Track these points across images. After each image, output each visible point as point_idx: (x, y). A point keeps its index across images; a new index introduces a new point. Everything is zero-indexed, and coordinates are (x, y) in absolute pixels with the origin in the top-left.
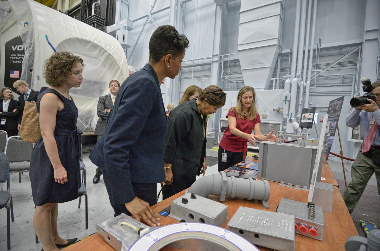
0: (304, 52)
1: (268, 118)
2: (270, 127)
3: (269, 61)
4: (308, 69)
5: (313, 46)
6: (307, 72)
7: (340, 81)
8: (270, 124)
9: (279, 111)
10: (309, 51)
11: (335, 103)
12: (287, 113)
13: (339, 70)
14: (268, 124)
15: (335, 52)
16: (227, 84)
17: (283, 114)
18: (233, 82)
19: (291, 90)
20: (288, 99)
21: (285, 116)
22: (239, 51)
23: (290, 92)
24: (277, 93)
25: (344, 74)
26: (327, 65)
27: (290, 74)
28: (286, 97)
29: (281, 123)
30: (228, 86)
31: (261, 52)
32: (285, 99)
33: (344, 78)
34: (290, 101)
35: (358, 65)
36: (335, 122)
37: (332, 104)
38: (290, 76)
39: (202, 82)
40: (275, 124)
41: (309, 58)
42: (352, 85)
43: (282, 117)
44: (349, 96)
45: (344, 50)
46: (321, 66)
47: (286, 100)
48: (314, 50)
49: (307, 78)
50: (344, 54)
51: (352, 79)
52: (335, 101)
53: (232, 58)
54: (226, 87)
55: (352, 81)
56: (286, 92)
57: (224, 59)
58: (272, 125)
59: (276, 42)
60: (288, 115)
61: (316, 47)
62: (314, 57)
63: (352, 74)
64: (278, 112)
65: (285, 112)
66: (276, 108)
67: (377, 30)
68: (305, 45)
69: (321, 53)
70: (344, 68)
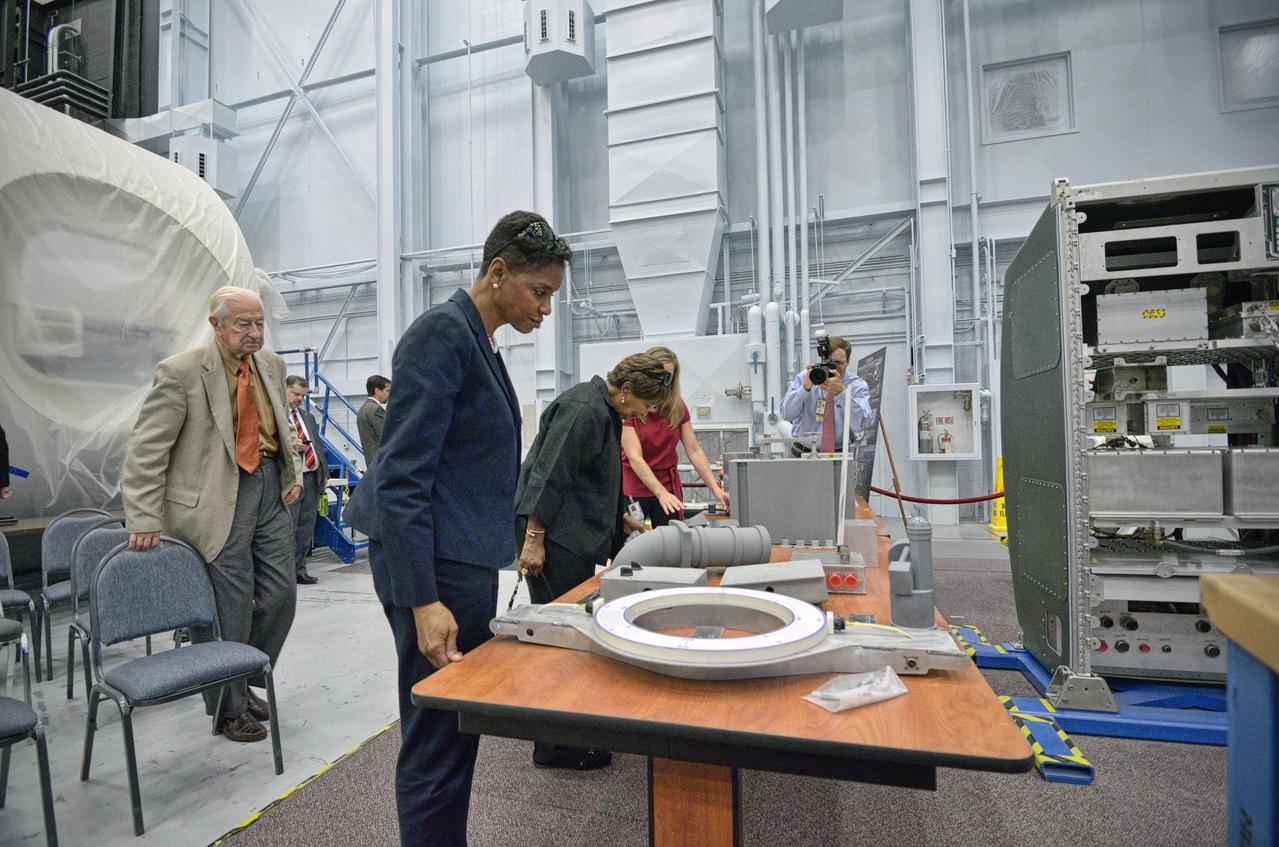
0: (786, 229)
1: (715, 417)
2: (722, 441)
3: (700, 255)
4: (799, 276)
5: (807, 217)
6: (799, 285)
7: (876, 307)
8: (722, 433)
9: (740, 395)
10: (798, 228)
11: (870, 363)
12: (762, 398)
13: (873, 278)
14: (717, 432)
15: (860, 230)
16: (584, 322)
17: (752, 403)
18: (604, 314)
19: (764, 333)
20: (761, 359)
21: (758, 407)
22: (614, 225)
23: (764, 340)
24: (728, 342)
25: (884, 289)
26: (845, 265)
27: (757, 290)
28: (755, 355)
29: (749, 426)
30: (588, 327)
31: (675, 229)
32: (752, 360)
33: (885, 299)
34: (765, 365)
35: (913, 263)
37: (862, 368)
38: (757, 295)
40: (734, 432)
41: (798, 245)
42: (904, 317)
43: (749, 411)
44: (900, 345)
45: (879, 226)
46: (835, 269)
47: (755, 364)
48: (811, 227)
49: (799, 300)
50: (881, 237)
51: (904, 299)
52: (868, 360)
53: (593, 243)
54: (585, 333)
55: (904, 307)
56: (755, 343)
58: (727, 436)
59: (712, 203)
60: (765, 403)
61: (812, 218)
62: (811, 245)
63: (903, 289)
64: (740, 397)
65: (757, 395)
66: (733, 386)
67: (943, 180)
68: (786, 213)
69: (826, 233)
70: (883, 272)
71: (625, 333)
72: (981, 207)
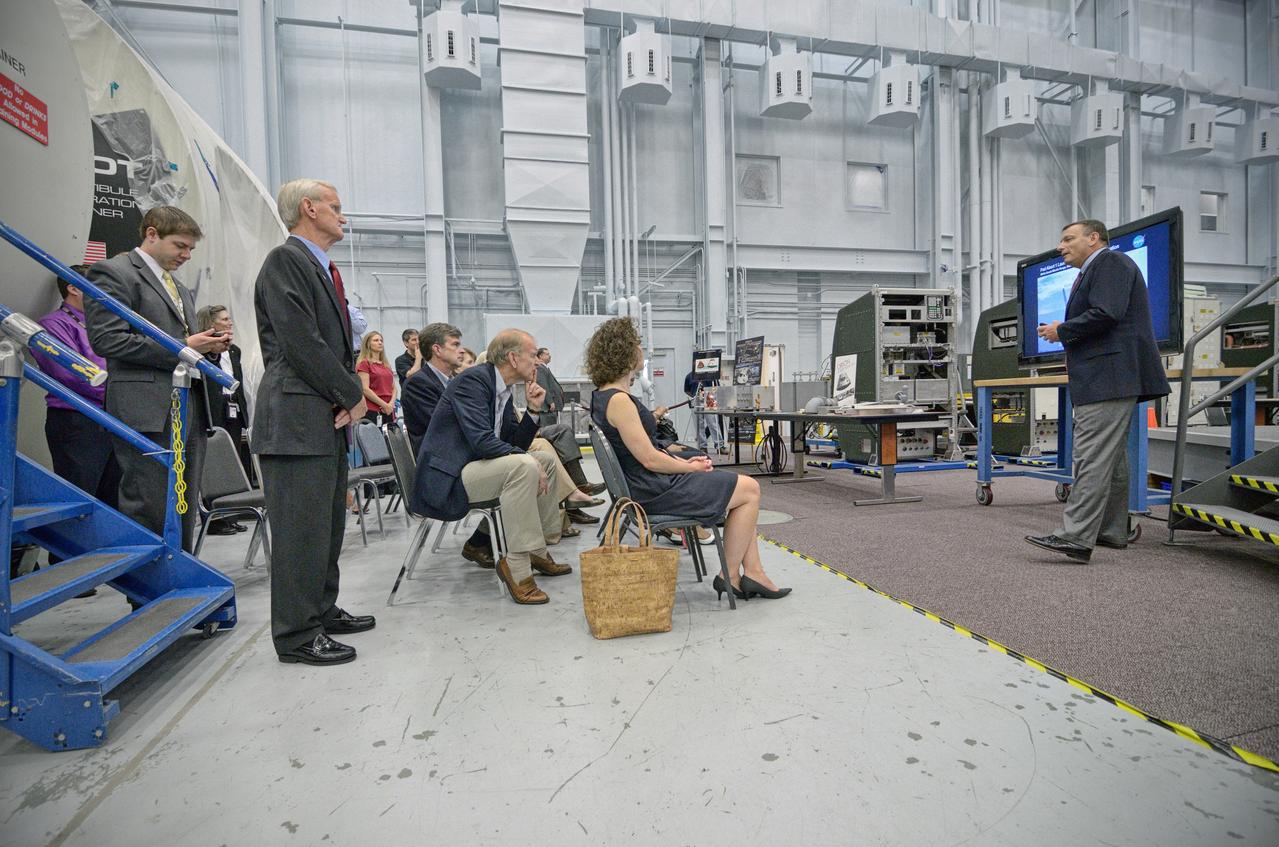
0: (624, 241)
3: (576, 255)
4: (632, 276)
5: (637, 237)
6: (632, 280)
7: (674, 302)
10: (631, 242)
13: (672, 282)
15: (664, 249)
22: (511, 221)
25: (681, 291)
26: (660, 271)
27: (603, 283)
30: (460, 297)
33: (679, 297)
35: (703, 277)
36: (757, 368)
37: (742, 345)
38: (604, 287)
39: (378, 280)
41: (632, 254)
42: (691, 311)
45: (676, 248)
46: (654, 273)
48: (640, 242)
50: (682, 255)
51: (691, 299)
55: (691, 304)
57: (454, 229)
59: (586, 218)
61: (641, 237)
62: (642, 254)
63: (691, 292)
67: (722, 227)
68: (623, 231)
69: (647, 248)
70: (678, 280)
71: (492, 305)
72: (738, 246)
